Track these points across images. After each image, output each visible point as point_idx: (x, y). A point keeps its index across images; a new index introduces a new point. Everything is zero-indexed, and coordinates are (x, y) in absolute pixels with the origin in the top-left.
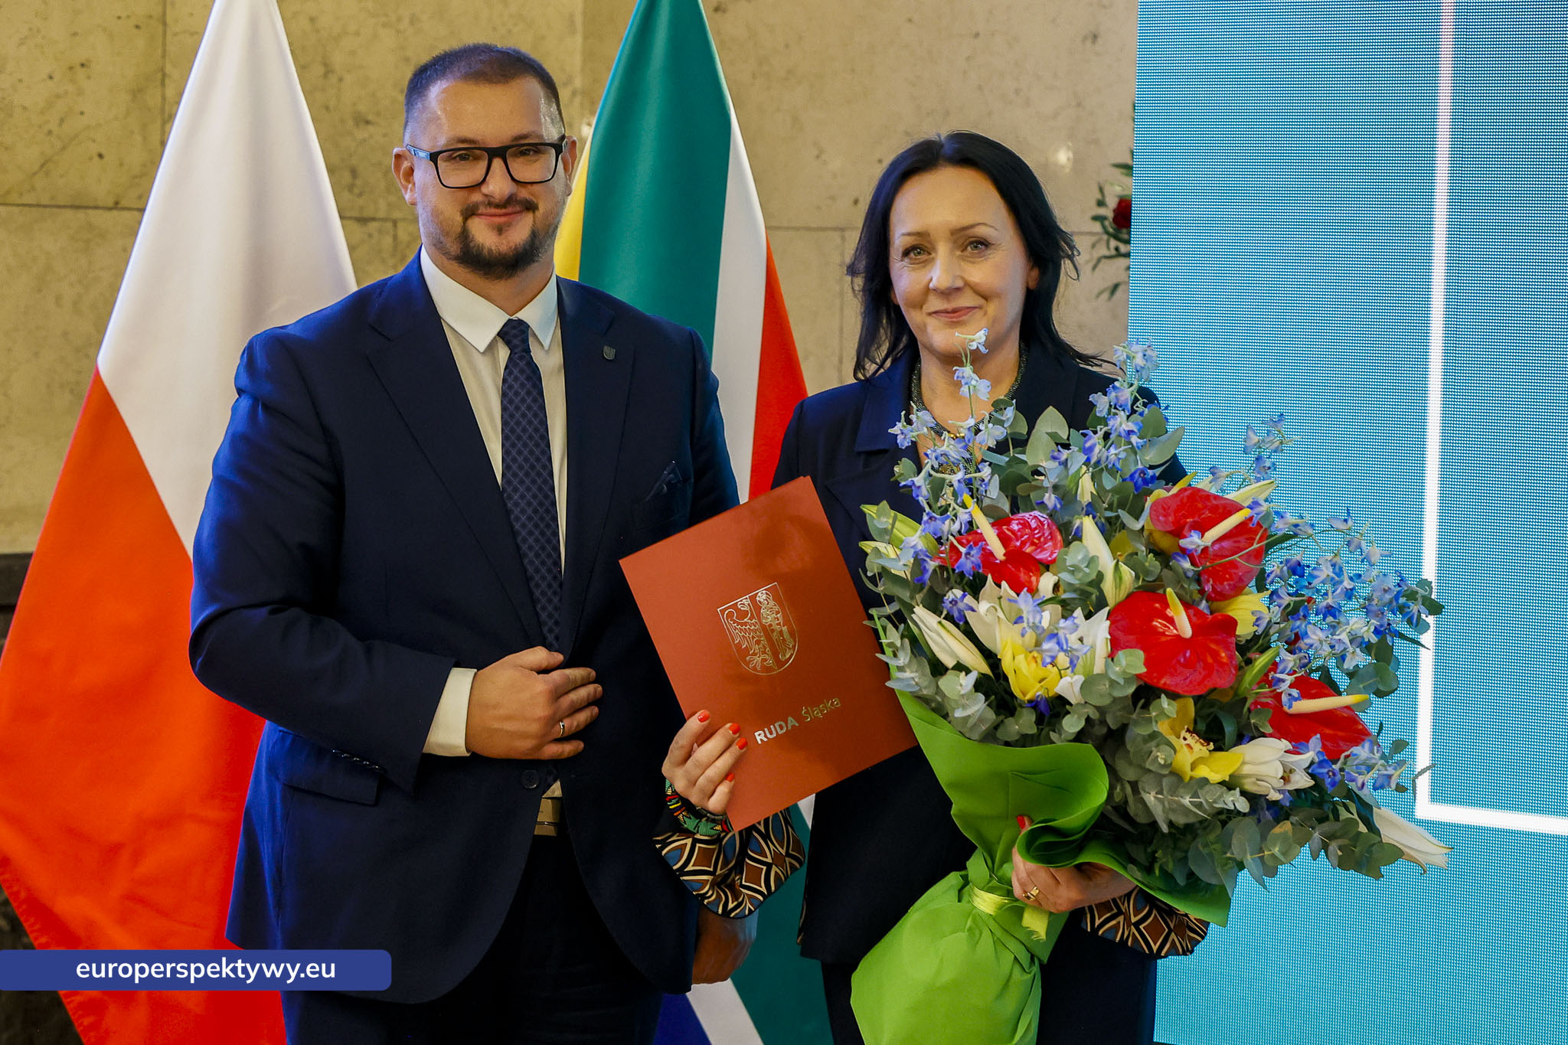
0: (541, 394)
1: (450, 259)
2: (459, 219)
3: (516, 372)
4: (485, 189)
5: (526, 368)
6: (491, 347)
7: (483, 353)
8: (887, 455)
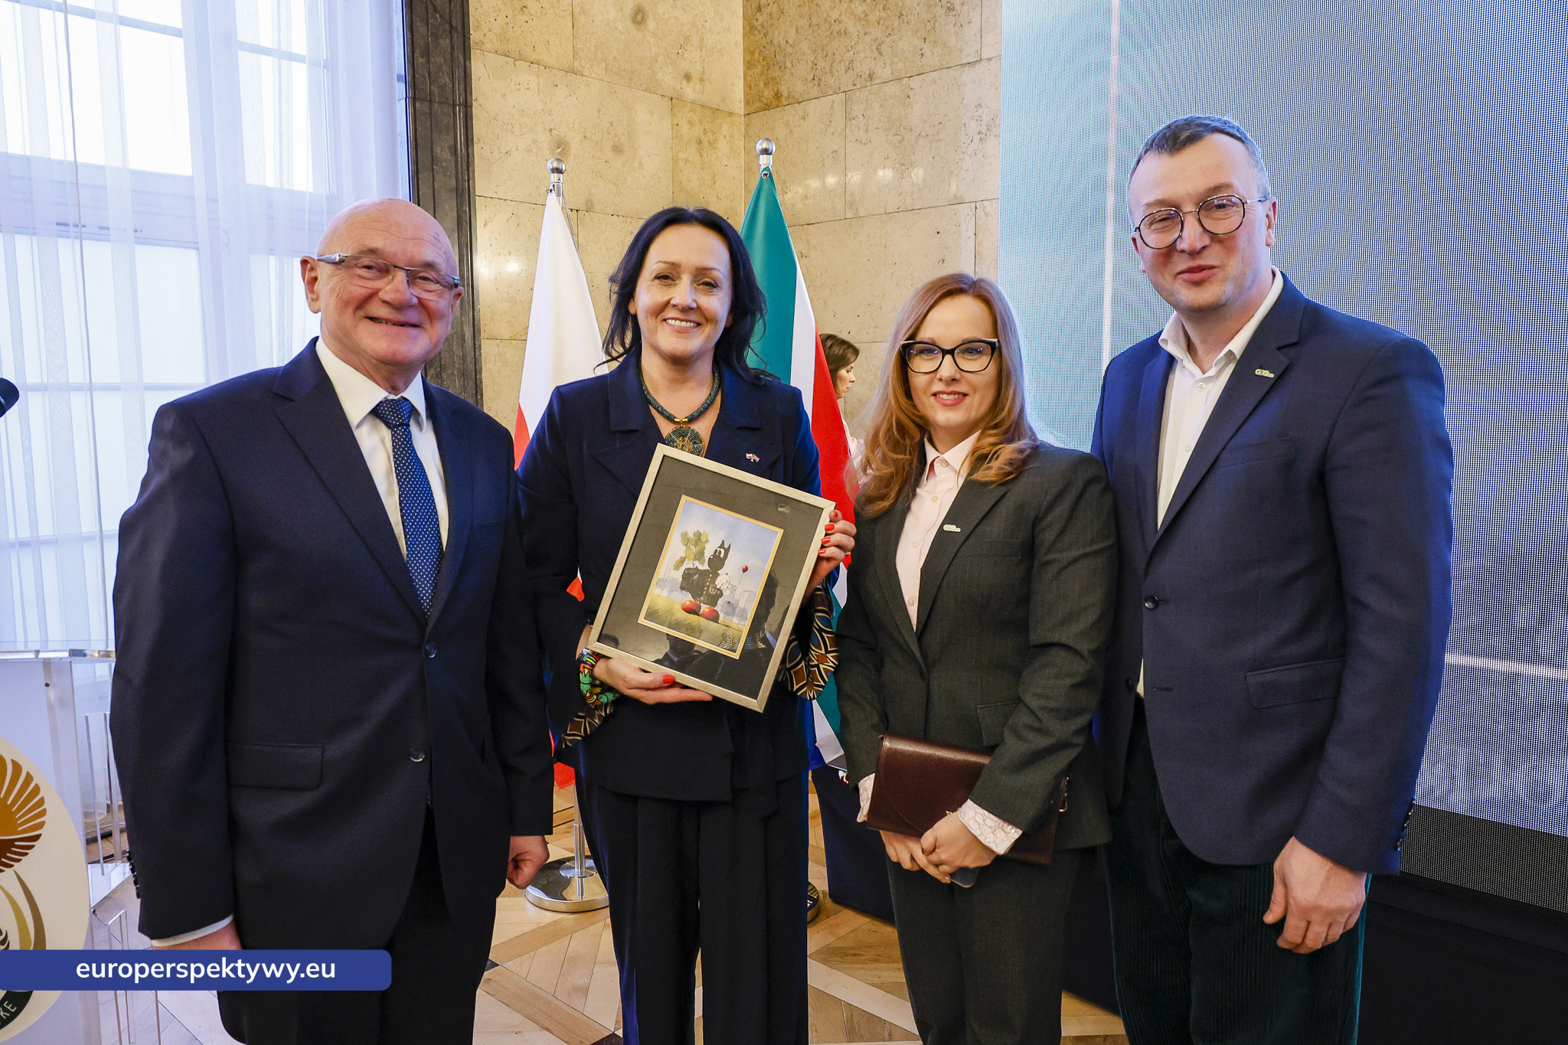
8: (638, 433)
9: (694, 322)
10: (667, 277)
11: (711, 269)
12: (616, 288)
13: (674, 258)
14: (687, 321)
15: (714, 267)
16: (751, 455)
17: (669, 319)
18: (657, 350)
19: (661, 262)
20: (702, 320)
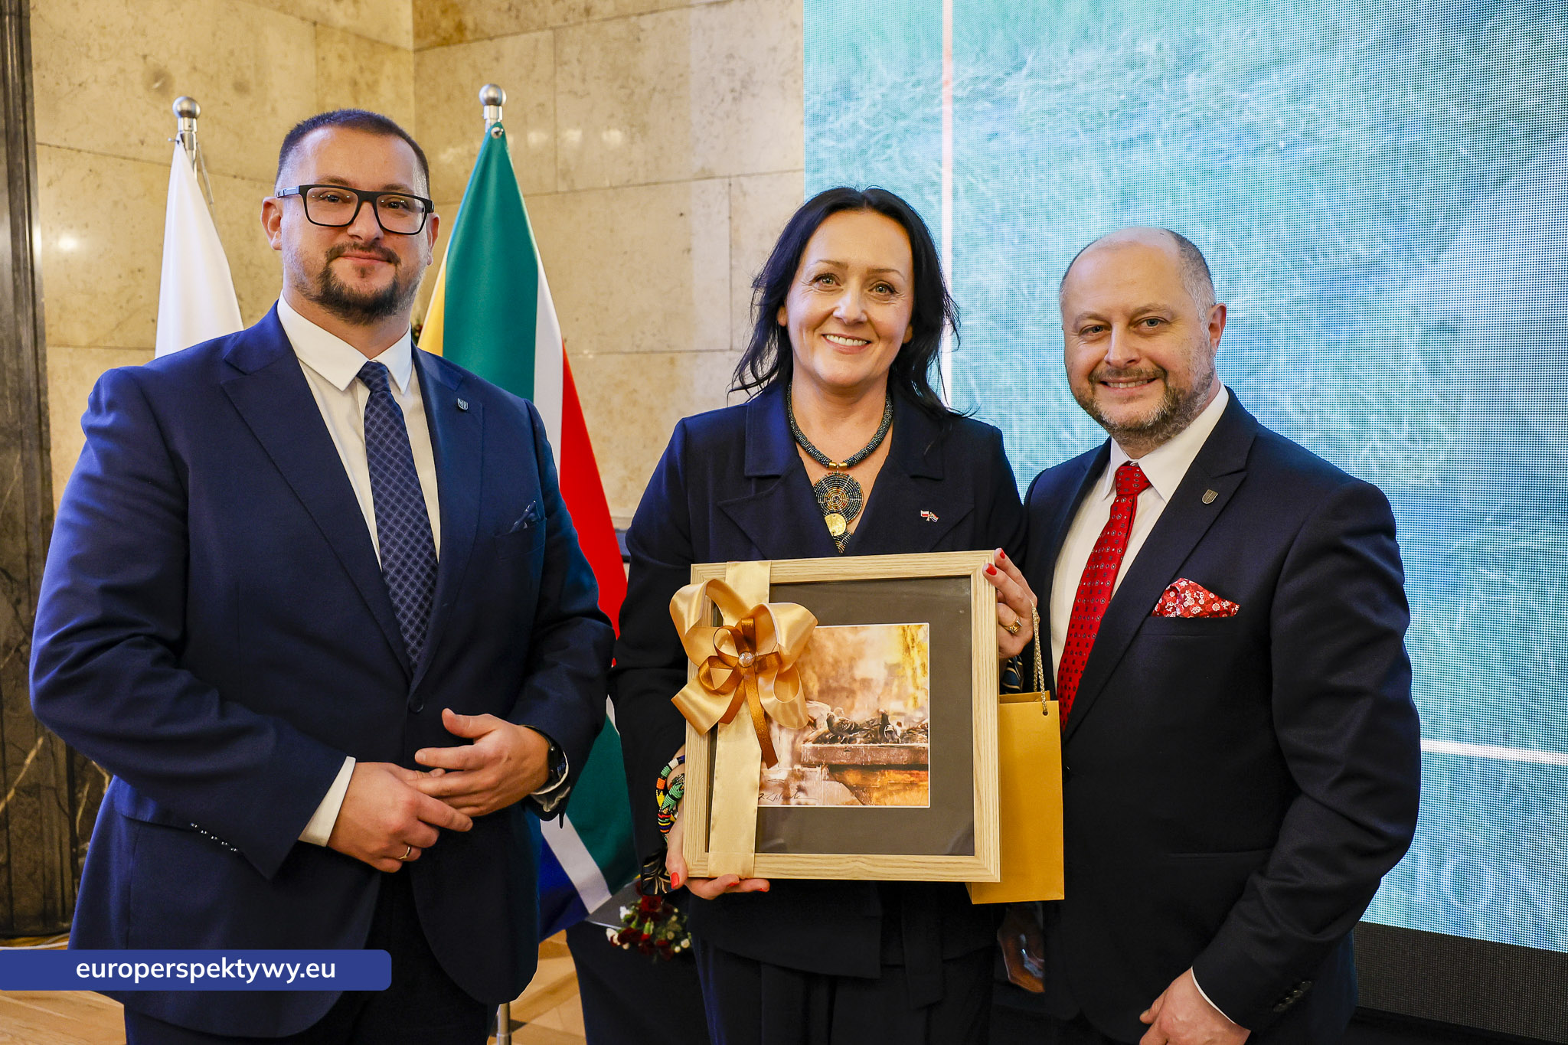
0: (404, 428)
1: (311, 299)
2: (323, 259)
3: (377, 409)
4: (351, 231)
5: (387, 405)
6: (351, 387)
7: (344, 392)
8: (779, 481)
9: (863, 340)
10: (829, 279)
11: (888, 271)
12: (760, 295)
13: (839, 256)
14: (853, 339)
15: (893, 268)
16: (927, 513)
17: (830, 335)
18: (813, 376)
19: (822, 261)
20: (874, 337)
